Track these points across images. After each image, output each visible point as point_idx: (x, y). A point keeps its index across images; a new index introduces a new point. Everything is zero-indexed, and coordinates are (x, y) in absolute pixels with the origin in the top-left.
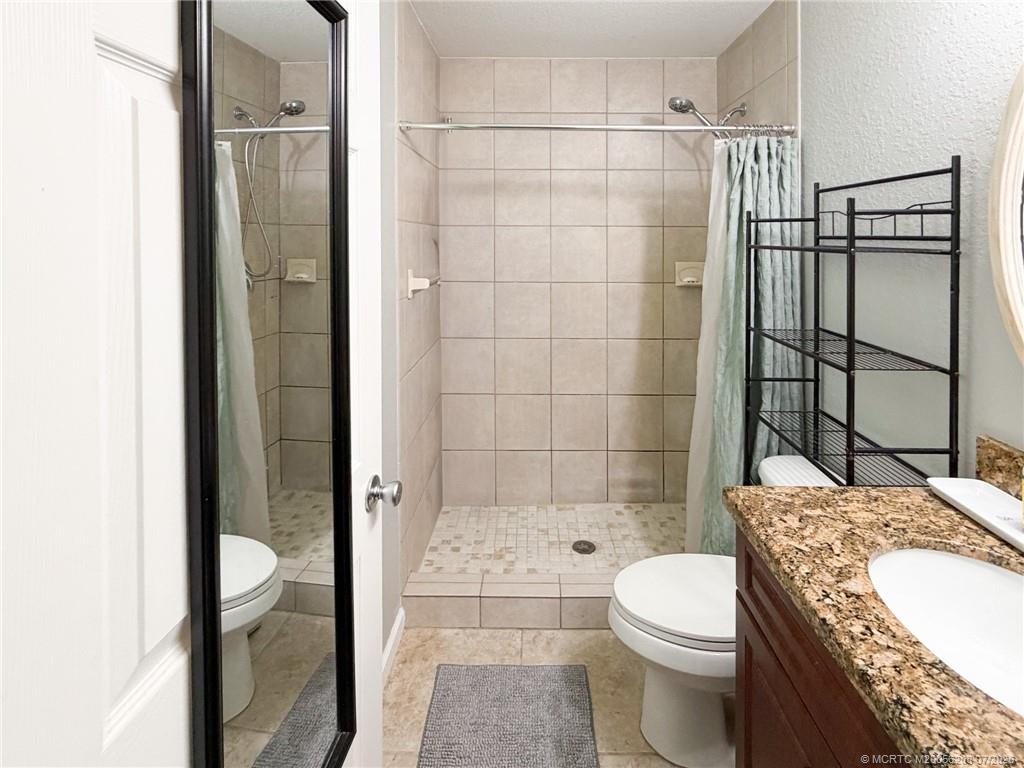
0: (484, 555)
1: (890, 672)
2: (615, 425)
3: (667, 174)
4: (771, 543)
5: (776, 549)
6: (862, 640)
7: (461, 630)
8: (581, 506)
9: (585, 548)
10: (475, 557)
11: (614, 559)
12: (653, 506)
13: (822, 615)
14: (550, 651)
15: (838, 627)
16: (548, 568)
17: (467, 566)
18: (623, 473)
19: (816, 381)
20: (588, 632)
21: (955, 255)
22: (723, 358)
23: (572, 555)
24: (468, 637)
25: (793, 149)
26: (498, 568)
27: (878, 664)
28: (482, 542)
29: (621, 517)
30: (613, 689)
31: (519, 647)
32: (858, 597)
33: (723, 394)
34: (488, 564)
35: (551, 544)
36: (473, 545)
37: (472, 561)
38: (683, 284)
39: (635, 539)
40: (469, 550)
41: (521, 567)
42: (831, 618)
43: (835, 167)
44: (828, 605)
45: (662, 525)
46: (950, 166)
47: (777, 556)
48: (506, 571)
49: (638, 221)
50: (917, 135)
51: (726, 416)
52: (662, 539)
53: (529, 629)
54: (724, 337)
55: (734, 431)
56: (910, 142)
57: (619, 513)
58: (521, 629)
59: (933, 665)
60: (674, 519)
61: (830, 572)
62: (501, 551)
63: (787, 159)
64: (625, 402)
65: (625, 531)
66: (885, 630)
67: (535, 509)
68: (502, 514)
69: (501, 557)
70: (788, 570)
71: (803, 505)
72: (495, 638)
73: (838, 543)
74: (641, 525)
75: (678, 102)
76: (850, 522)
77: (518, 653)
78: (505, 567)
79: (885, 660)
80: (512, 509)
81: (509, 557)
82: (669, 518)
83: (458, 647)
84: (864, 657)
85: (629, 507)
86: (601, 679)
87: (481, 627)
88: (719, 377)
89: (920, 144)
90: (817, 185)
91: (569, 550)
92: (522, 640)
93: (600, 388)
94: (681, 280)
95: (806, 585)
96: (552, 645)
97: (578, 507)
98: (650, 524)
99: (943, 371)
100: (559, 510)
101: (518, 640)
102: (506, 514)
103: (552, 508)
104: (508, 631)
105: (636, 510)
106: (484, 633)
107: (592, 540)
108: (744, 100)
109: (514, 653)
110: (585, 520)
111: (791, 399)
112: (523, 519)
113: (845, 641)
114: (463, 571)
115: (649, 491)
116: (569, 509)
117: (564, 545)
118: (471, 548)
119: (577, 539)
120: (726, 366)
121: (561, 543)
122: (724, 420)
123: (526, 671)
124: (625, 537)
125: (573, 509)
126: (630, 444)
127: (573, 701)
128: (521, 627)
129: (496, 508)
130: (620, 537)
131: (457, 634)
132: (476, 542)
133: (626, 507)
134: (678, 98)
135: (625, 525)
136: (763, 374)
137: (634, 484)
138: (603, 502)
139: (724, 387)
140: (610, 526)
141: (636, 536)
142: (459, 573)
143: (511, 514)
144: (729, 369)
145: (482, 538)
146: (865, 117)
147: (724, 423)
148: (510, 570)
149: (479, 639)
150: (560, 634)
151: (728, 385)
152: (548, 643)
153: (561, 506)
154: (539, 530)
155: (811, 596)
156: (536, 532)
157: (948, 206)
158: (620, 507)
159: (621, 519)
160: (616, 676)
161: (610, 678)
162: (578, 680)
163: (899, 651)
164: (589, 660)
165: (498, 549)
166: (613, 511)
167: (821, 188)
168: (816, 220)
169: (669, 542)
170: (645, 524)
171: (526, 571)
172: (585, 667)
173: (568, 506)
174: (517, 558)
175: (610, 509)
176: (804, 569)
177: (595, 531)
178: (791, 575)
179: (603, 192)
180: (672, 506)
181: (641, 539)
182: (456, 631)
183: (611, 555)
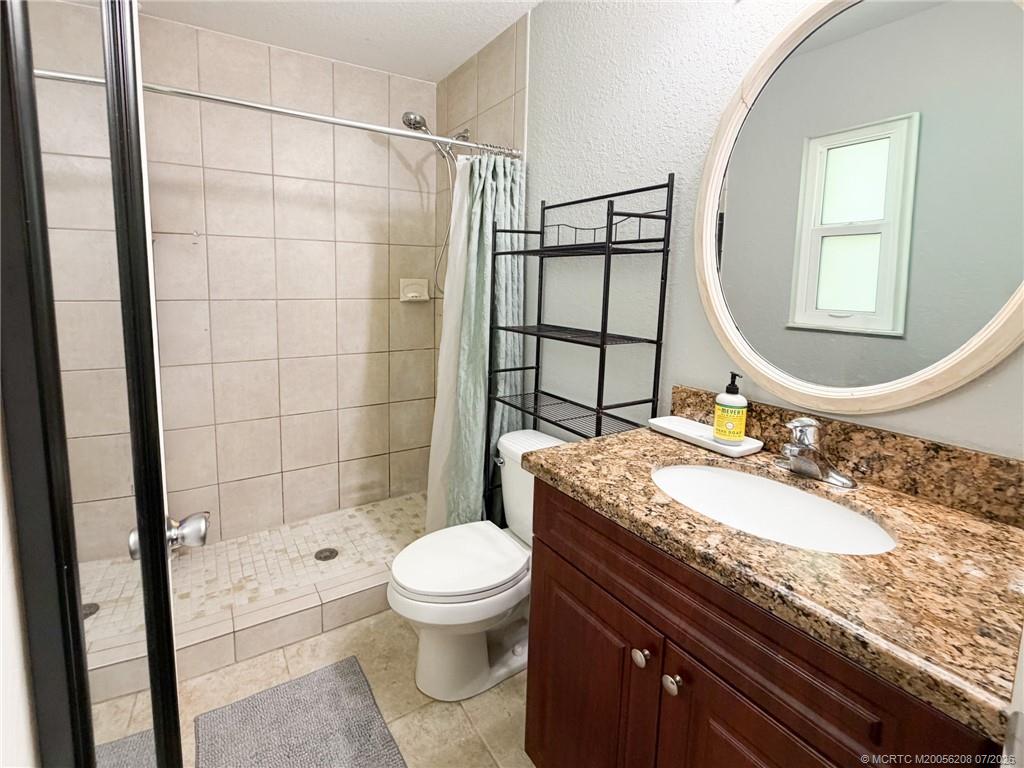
0: (221, 592)
1: (722, 548)
2: (346, 437)
3: (392, 192)
4: (586, 486)
5: (593, 489)
6: (693, 532)
7: (213, 674)
8: (314, 518)
9: (327, 555)
10: (210, 597)
11: (358, 556)
12: (382, 503)
13: (654, 525)
14: (317, 657)
15: (671, 529)
16: (296, 583)
17: (202, 608)
18: (353, 480)
19: (537, 368)
20: (350, 627)
21: (665, 252)
22: (466, 357)
23: (316, 564)
24: (224, 678)
25: (521, 171)
26: (241, 600)
27: (713, 545)
28: (216, 579)
29: (354, 520)
30: (384, 666)
31: (284, 665)
32: (667, 505)
33: (466, 388)
34: (227, 600)
35: (292, 561)
36: (205, 586)
37: (209, 602)
38: (407, 299)
39: (372, 535)
40: (202, 591)
41: (267, 590)
42: (663, 525)
43: (558, 187)
44: (656, 517)
45: (393, 516)
46: (666, 182)
47: (597, 493)
48: (251, 600)
49: (366, 238)
50: (635, 159)
51: (470, 406)
52: (395, 528)
53: (289, 645)
54: (466, 338)
55: (478, 419)
56: (629, 164)
57: (351, 517)
58: (281, 648)
59: (738, 534)
60: (401, 509)
61: (639, 493)
62: (240, 582)
63: (517, 179)
64: (356, 414)
65: (361, 531)
66: (699, 522)
67: (267, 533)
68: (229, 547)
69: (242, 588)
70: (611, 501)
71: (587, 453)
72: (254, 666)
73: (627, 473)
74: (373, 522)
75: (412, 117)
76: (624, 458)
77: (283, 671)
78: (249, 596)
79: (714, 540)
80: (240, 540)
81: (250, 586)
82: (397, 510)
83: (214, 691)
84: (700, 543)
85: (361, 509)
86: (372, 661)
87: (236, 662)
88: (462, 374)
89: (637, 166)
90: (543, 202)
91: (313, 560)
92: (285, 657)
93: (330, 404)
94: (405, 295)
95: (631, 508)
96: (317, 649)
97: (312, 521)
98: (382, 519)
99: (651, 342)
100: (292, 528)
101: (282, 660)
102: (236, 546)
103: (286, 528)
104: (268, 654)
105: (366, 510)
106: (243, 665)
107: (332, 546)
108: (467, 127)
109: (279, 673)
110: (321, 531)
111: (516, 387)
112: (256, 545)
113: (681, 537)
114: (200, 615)
115: (377, 491)
116: (303, 525)
117: (307, 558)
118: (202, 589)
119: (317, 549)
120: (469, 363)
121: (302, 557)
122: (468, 409)
123: (297, 683)
124: (363, 535)
125: (307, 524)
126: (359, 452)
127: (353, 690)
128: (280, 646)
129: (223, 543)
130: (358, 537)
131: (209, 679)
132: (207, 582)
133: (356, 510)
134: (412, 113)
135: (360, 525)
136: (498, 366)
137: (363, 488)
138: (336, 510)
139: (467, 381)
140: (346, 530)
141: (373, 532)
142: (197, 617)
143: (240, 544)
144: (471, 366)
145: (214, 576)
146: (589, 143)
147: (469, 413)
148: (255, 598)
149: (236, 674)
150: (323, 638)
151: (470, 380)
152: (313, 650)
153: (294, 524)
154: (276, 552)
155: (640, 514)
156: (274, 554)
157: (664, 214)
158: (351, 511)
159: (355, 521)
160: (385, 653)
161: (379, 657)
162: (351, 671)
163: (716, 532)
164: (356, 650)
165: (236, 582)
166: (346, 516)
167: (547, 205)
168: (542, 233)
169: (402, 529)
170: (378, 520)
171: (273, 593)
172: (355, 657)
173: (301, 522)
174: (260, 583)
175: (343, 515)
176: (623, 497)
177: (335, 537)
178: (616, 504)
179: (330, 205)
180: (397, 499)
181: (377, 533)
182: (208, 676)
183: (354, 554)
